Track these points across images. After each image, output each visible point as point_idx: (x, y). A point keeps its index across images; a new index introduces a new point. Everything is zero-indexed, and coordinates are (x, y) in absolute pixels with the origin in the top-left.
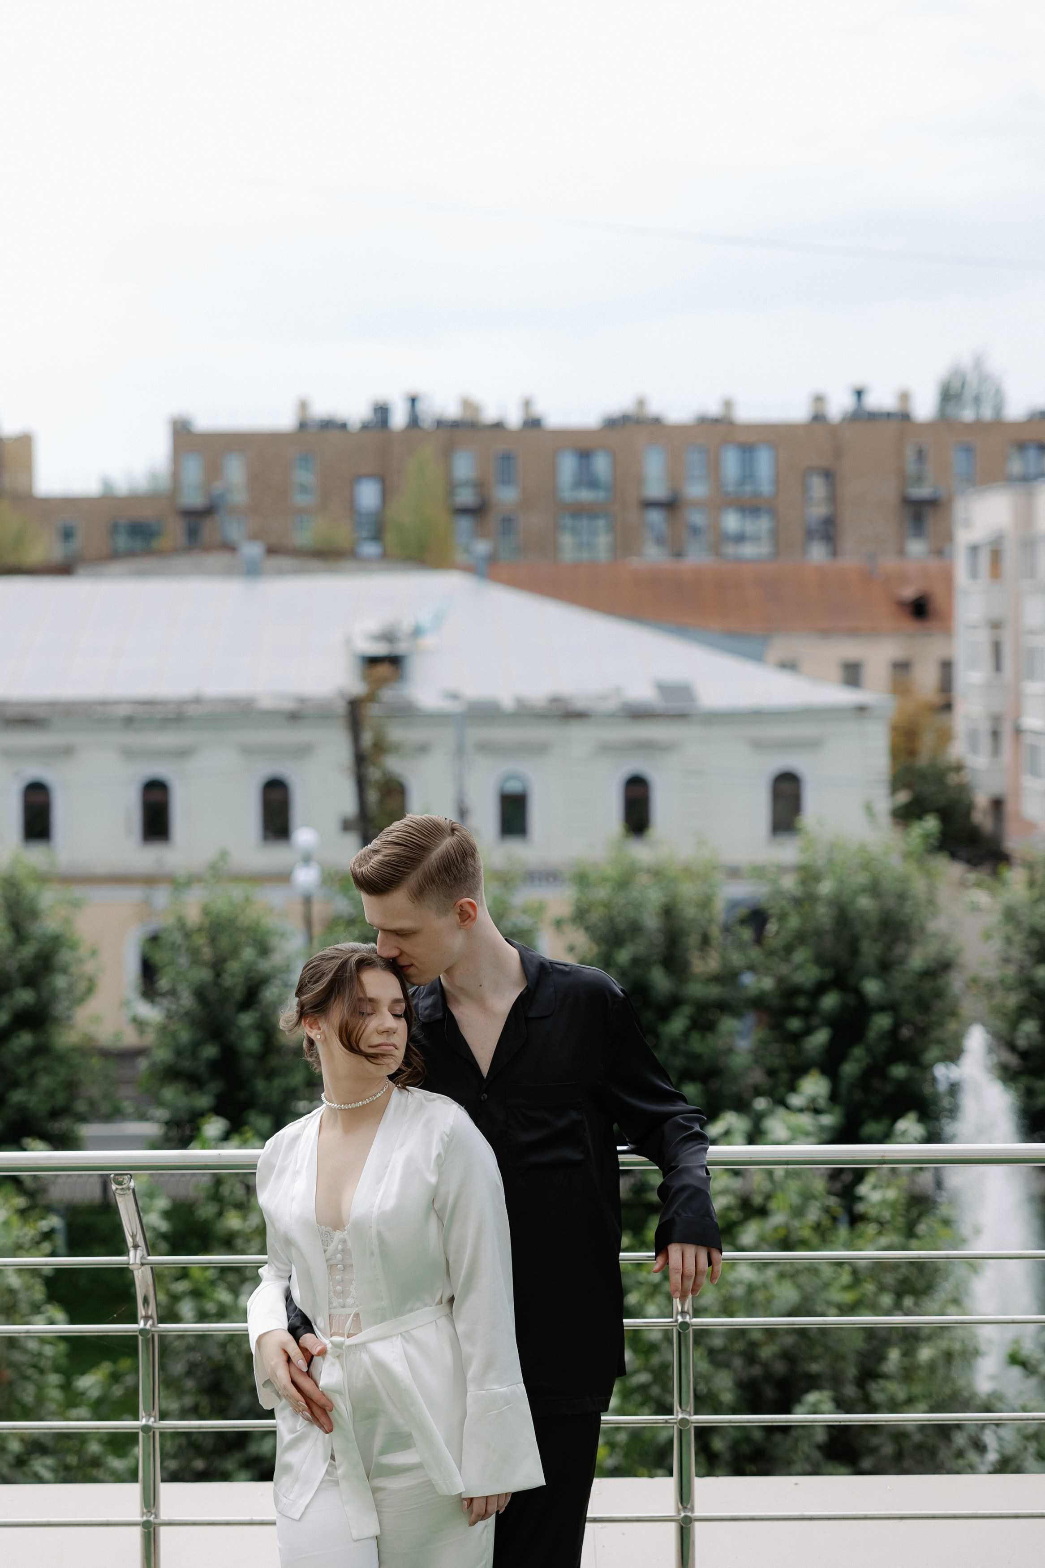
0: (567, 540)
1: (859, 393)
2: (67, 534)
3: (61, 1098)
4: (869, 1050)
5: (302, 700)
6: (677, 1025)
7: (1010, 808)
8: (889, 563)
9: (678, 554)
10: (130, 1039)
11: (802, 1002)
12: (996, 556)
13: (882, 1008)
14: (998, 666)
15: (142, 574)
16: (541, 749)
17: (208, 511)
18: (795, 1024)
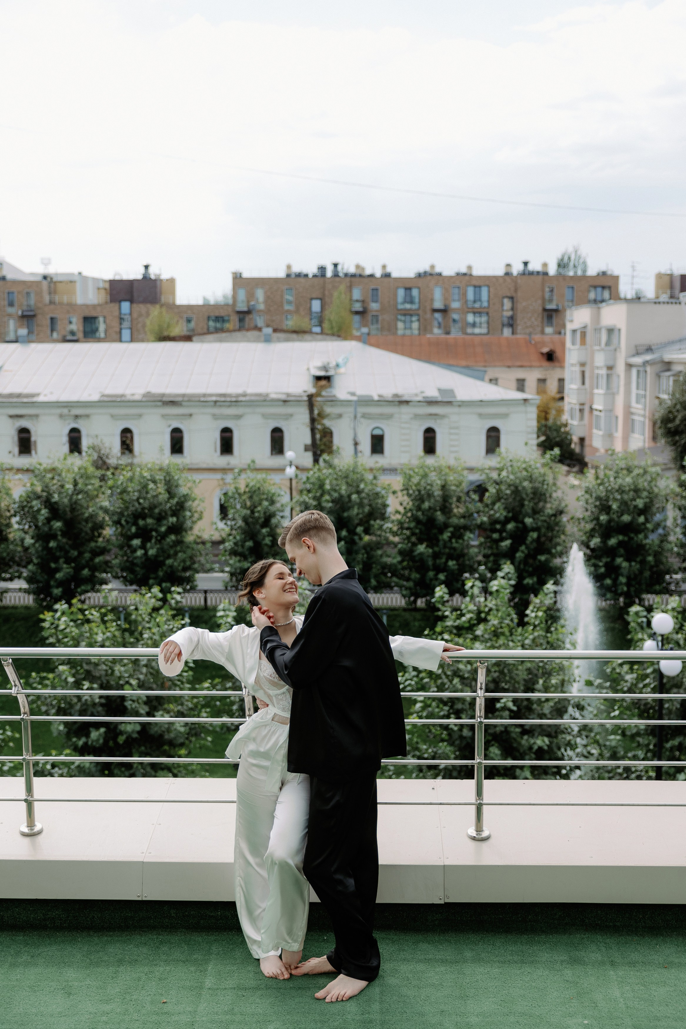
0: (400, 325)
2: (189, 321)
3: (188, 563)
4: (527, 548)
5: (288, 395)
6: (446, 535)
7: (587, 442)
8: (537, 337)
9: (448, 333)
10: (217, 537)
11: (498, 526)
12: (584, 335)
13: (534, 530)
14: (583, 383)
15: (221, 341)
16: (389, 417)
17: (249, 312)
18: (496, 536)
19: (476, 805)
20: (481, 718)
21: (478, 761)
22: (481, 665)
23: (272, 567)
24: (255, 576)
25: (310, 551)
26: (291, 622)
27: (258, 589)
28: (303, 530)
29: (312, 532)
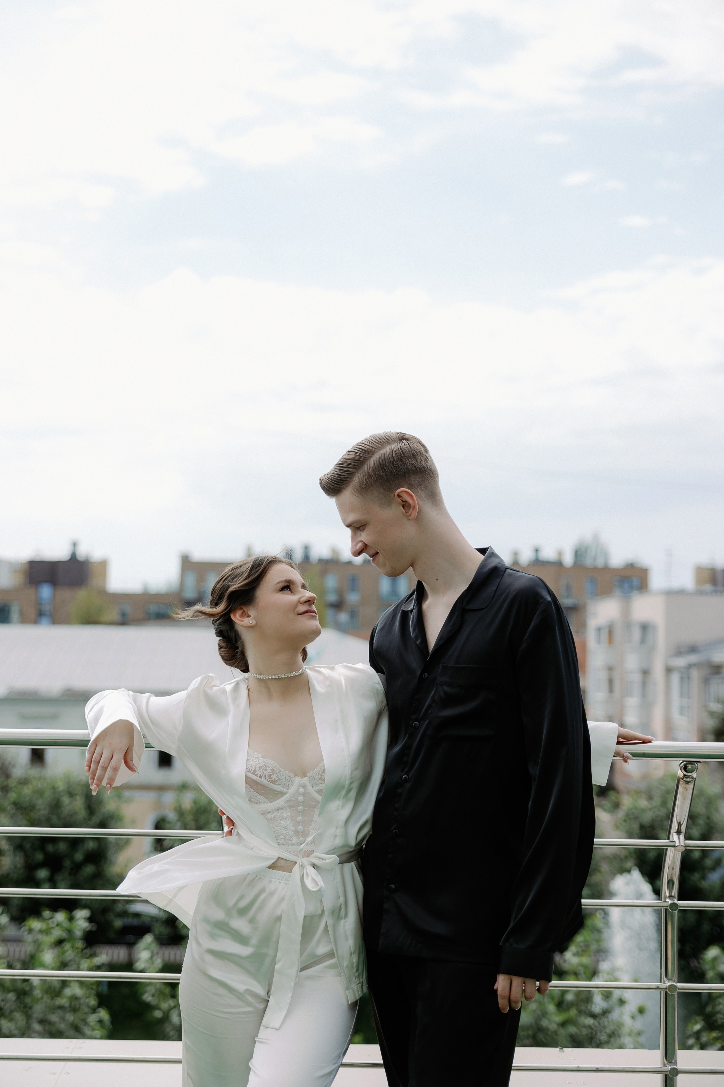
1: (537, 551)
12: (611, 633)
14: (611, 691)
19: (663, 1073)
20: (673, 898)
21: (668, 984)
22: (685, 778)
23: (273, 568)
24: (239, 582)
25: (408, 514)
26: (300, 675)
27: (242, 609)
28: (397, 473)
29: (414, 479)
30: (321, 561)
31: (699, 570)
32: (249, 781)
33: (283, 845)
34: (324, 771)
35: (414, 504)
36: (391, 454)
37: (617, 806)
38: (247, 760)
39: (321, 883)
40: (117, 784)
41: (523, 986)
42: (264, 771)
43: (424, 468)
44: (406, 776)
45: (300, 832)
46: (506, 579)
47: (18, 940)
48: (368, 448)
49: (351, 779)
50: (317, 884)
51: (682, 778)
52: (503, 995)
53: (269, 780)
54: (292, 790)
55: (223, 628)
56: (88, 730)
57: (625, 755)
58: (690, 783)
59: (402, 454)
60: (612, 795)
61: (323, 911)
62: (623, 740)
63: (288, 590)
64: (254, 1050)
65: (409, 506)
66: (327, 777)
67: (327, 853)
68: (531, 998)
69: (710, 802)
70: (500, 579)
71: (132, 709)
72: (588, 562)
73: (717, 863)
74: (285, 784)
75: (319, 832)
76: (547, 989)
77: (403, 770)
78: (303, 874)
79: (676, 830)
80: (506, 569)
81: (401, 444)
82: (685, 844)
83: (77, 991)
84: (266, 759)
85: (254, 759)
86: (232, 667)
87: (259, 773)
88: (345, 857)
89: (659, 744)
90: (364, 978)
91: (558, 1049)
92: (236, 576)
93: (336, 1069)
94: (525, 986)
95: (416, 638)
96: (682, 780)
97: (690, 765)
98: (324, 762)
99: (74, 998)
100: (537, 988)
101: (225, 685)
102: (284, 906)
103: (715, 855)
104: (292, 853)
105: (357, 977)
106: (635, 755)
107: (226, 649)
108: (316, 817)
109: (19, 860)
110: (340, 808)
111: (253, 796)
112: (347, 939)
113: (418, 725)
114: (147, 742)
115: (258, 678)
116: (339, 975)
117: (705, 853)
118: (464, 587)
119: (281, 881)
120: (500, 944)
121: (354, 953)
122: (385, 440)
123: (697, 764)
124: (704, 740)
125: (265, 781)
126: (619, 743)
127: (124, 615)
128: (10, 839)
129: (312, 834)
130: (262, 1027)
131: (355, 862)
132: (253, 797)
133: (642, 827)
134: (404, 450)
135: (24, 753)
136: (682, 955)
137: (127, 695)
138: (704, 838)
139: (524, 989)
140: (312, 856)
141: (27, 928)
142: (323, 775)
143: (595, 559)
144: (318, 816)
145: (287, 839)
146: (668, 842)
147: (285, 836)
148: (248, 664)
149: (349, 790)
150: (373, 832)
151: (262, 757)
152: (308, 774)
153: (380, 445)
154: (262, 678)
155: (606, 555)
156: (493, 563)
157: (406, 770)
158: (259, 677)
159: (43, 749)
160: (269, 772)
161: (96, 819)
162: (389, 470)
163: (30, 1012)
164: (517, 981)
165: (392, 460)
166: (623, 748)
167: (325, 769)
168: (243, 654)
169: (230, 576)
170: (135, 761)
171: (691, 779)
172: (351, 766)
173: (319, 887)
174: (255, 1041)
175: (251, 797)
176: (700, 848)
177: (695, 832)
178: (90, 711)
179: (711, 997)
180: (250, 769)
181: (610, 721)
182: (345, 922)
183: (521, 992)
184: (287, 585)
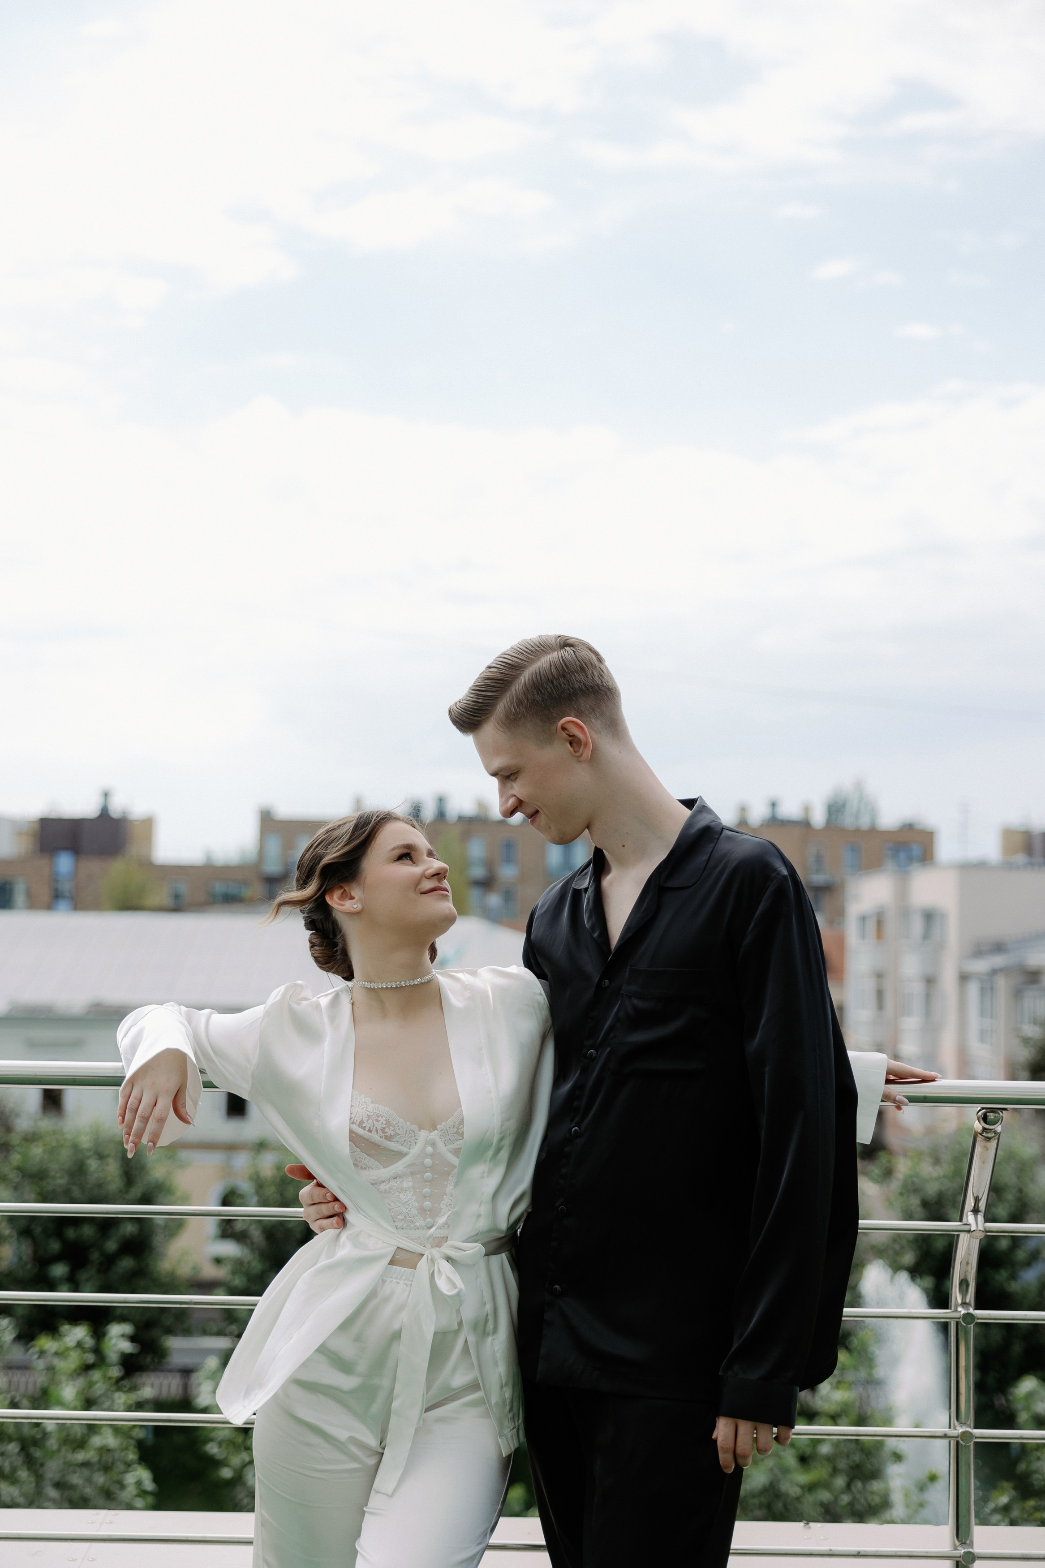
1: (774, 805)
12: (880, 924)
14: (880, 1007)
17: (282, 878)
19: (954, 1559)
20: (967, 1305)
21: (960, 1430)
22: (984, 1133)
23: (385, 828)
24: (337, 848)
25: (578, 754)
26: (428, 982)
27: (341, 887)
28: (558, 696)
29: (584, 703)
30: (461, 819)
31: (1008, 834)
32: (354, 1137)
33: (402, 1229)
34: (462, 1122)
35: (585, 740)
36: (549, 668)
37: (888, 1173)
38: (352, 1106)
39: (460, 1284)
40: (164, 1140)
41: (754, 1433)
42: (375, 1122)
43: (598, 685)
44: (577, 1128)
45: (426, 1210)
46: (723, 846)
47: (24, 1367)
48: (515, 662)
49: (501, 1133)
50: (454, 1285)
51: (981, 1133)
52: (725, 1446)
53: (382, 1135)
54: (415, 1150)
55: (315, 917)
56: (122, 1062)
57: (897, 1098)
58: (991, 1140)
59: (565, 667)
60: (883, 1157)
61: (460, 1324)
62: (894, 1078)
63: (407, 859)
64: (363, 1524)
65: (579, 742)
66: (467, 1130)
67: (467, 1241)
68: (766, 1451)
69: (1024, 1168)
70: (713, 845)
71: (185, 1033)
72: (848, 821)
73: (1034, 1257)
74: (405, 1140)
75: (455, 1210)
76: (789, 1438)
77: (572, 1120)
78: (434, 1271)
79: (972, 1208)
80: (723, 829)
81: (562, 653)
82: (984, 1228)
83: (109, 1439)
84: (377, 1105)
85: (360, 1105)
86: (330, 973)
87: (368, 1124)
88: (493, 1246)
89: (947, 1084)
90: (520, 1421)
91: (802, 1524)
92: (333, 841)
93: (480, 1552)
94: (756, 1433)
95: (593, 928)
96: (980, 1136)
97: (991, 1114)
98: (462, 1109)
99: (104, 1450)
100: (774, 1436)
101: (319, 998)
102: (404, 1317)
103: (1031, 1245)
104: (416, 1241)
105: (511, 1419)
106: (913, 1100)
107: (320, 947)
108: (450, 1188)
109: (27, 1249)
110: (485, 1175)
111: (360, 1158)
112: (496, 1364)
113: (594, 1055)
114: (206, 1079)
115: (367, 988)
116: (487, 1415)
117: (1016, 1241)
118: (661, 856)
119: (398, 1281)
120: (720, 1374)
121: (506, 1384)
122: (539, 649)
123: (1002, 1113)
124: (1014, 1078)
125: (375, 1137)
126: (888, 1082)
127: (177, 897)
128: (12, 1220)
129: (444, 1214)
130: (373, 1492)
131: (507, 1252)
132: (359, 1160)
133: (925, 1204)
134: (567, 662)
135: (33, 1096)
136: (980, 1387)
137: (178, 1013)
138: (1014, 1219)
139: (756, 1438)
140: (446, 1245)
141: (37, 1349)
142: (460, 1127)
143: (857, 816)
144: (455, 1187)
145: (408, 1219)
146: (961, 1225)
147: (405, 1216)
148: (352, 967)
149: (499, 1150)
150: (532, 1209)
151: (372, 1102)
152: (438, 1126)
153: (533, 656)
154: (372, 987)
155: (873, 812)
156: (703, 821)
157: (577, 1120)
158: (368, 985)
159: (60, 1090)
160: (382, 1123)
161: (136, 1191)
162: (548, 692)
163: (41, 1471)
164: (745, 1427)
165: (550, 677)
166: (894, 1089)
167: (463, 1119)
168: (345, 953)
169: (323, 841)
170: (189, 1108)
171: (993, 1135)
172: (502, 1114)
173: (457, 1290)
174: (364, 1512)
175: (356, 1159)
176: (1010, 1234)
177: (1001, 1210)
178: (125, 1036)
179: (1024, 1450)
180: (354, 1119)
181: (879, 1051)
182: (493, 1339)
183: (751, 1442)
184: (406, 852)
